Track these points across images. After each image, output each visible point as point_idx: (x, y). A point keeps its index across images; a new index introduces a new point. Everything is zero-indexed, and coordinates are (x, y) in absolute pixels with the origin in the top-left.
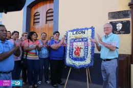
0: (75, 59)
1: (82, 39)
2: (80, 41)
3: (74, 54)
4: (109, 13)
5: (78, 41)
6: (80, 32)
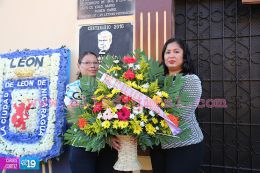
0: (15, 139)
1: (36, 81)
2: (30, 87)
3: (11, 125)
5: (25, 87)
6: (30, 62)
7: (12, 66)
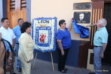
0: (41, 45)
1: (47, 28)
2: (45, 29)
3: (39, 41)
4: (74, 4)
5: (43, 30)
6: (45, 22)
7: (39, 23)
